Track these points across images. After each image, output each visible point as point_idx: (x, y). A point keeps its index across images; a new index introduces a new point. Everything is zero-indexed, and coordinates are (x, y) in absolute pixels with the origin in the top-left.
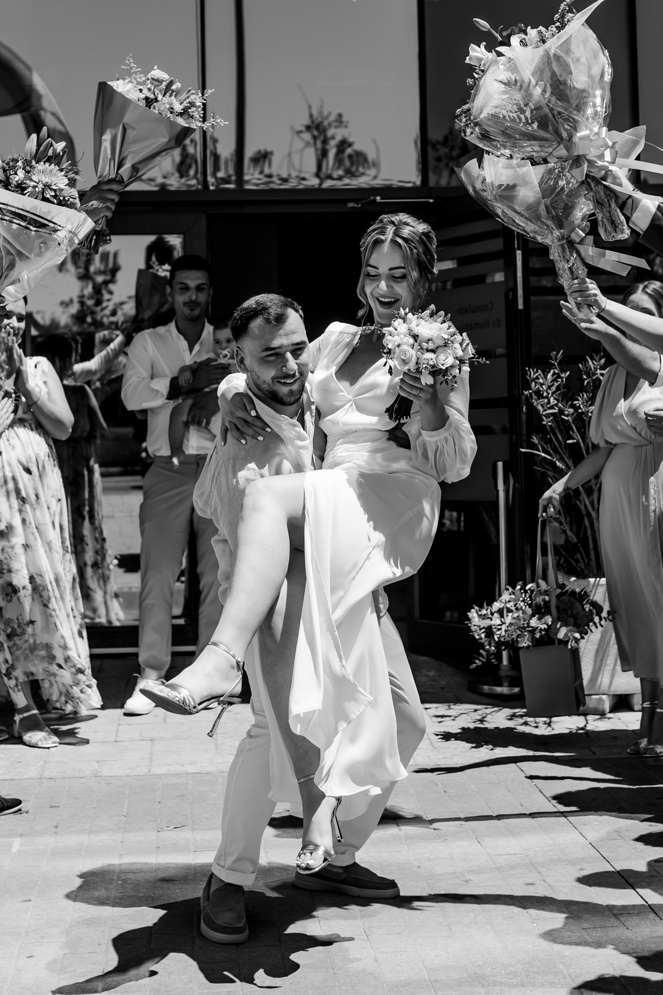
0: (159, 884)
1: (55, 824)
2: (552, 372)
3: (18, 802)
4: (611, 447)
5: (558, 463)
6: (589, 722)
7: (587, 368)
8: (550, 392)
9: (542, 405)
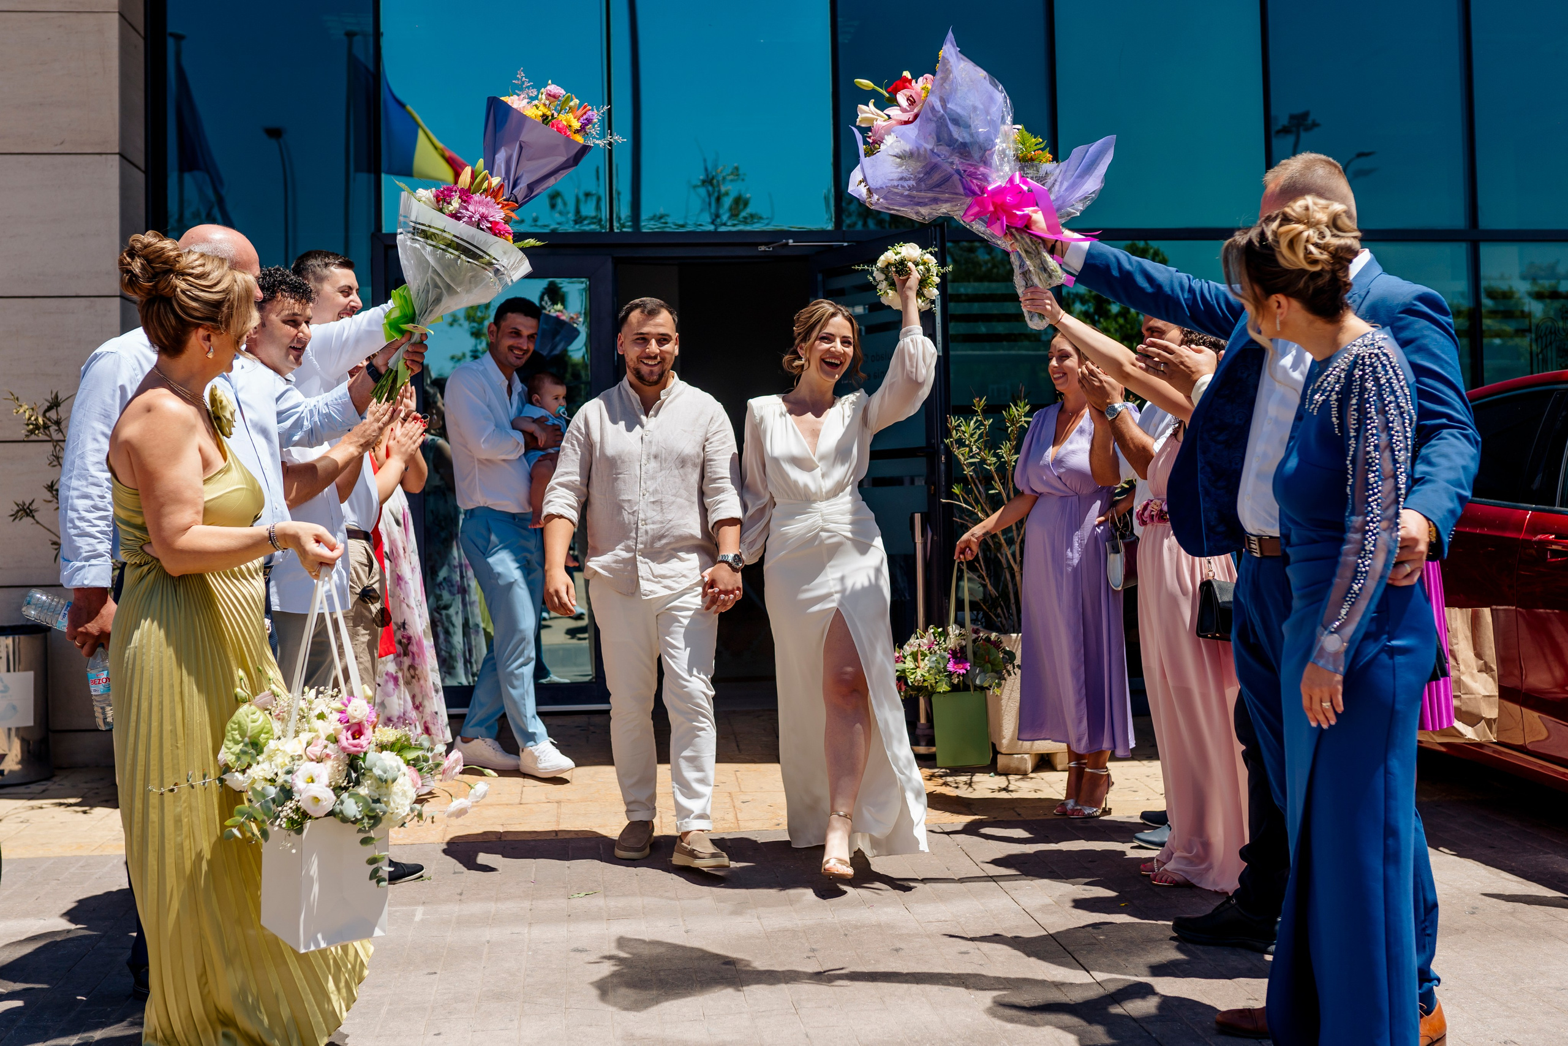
0: (572, 954)
1: (459, 891)
2: (975, 419)
3: (420, 868)
4: (1037, 497)
5: (980, 514)
6: (1012, 782)
7: (1011, 415)
8: (973, 440)
9: (963, 454)
